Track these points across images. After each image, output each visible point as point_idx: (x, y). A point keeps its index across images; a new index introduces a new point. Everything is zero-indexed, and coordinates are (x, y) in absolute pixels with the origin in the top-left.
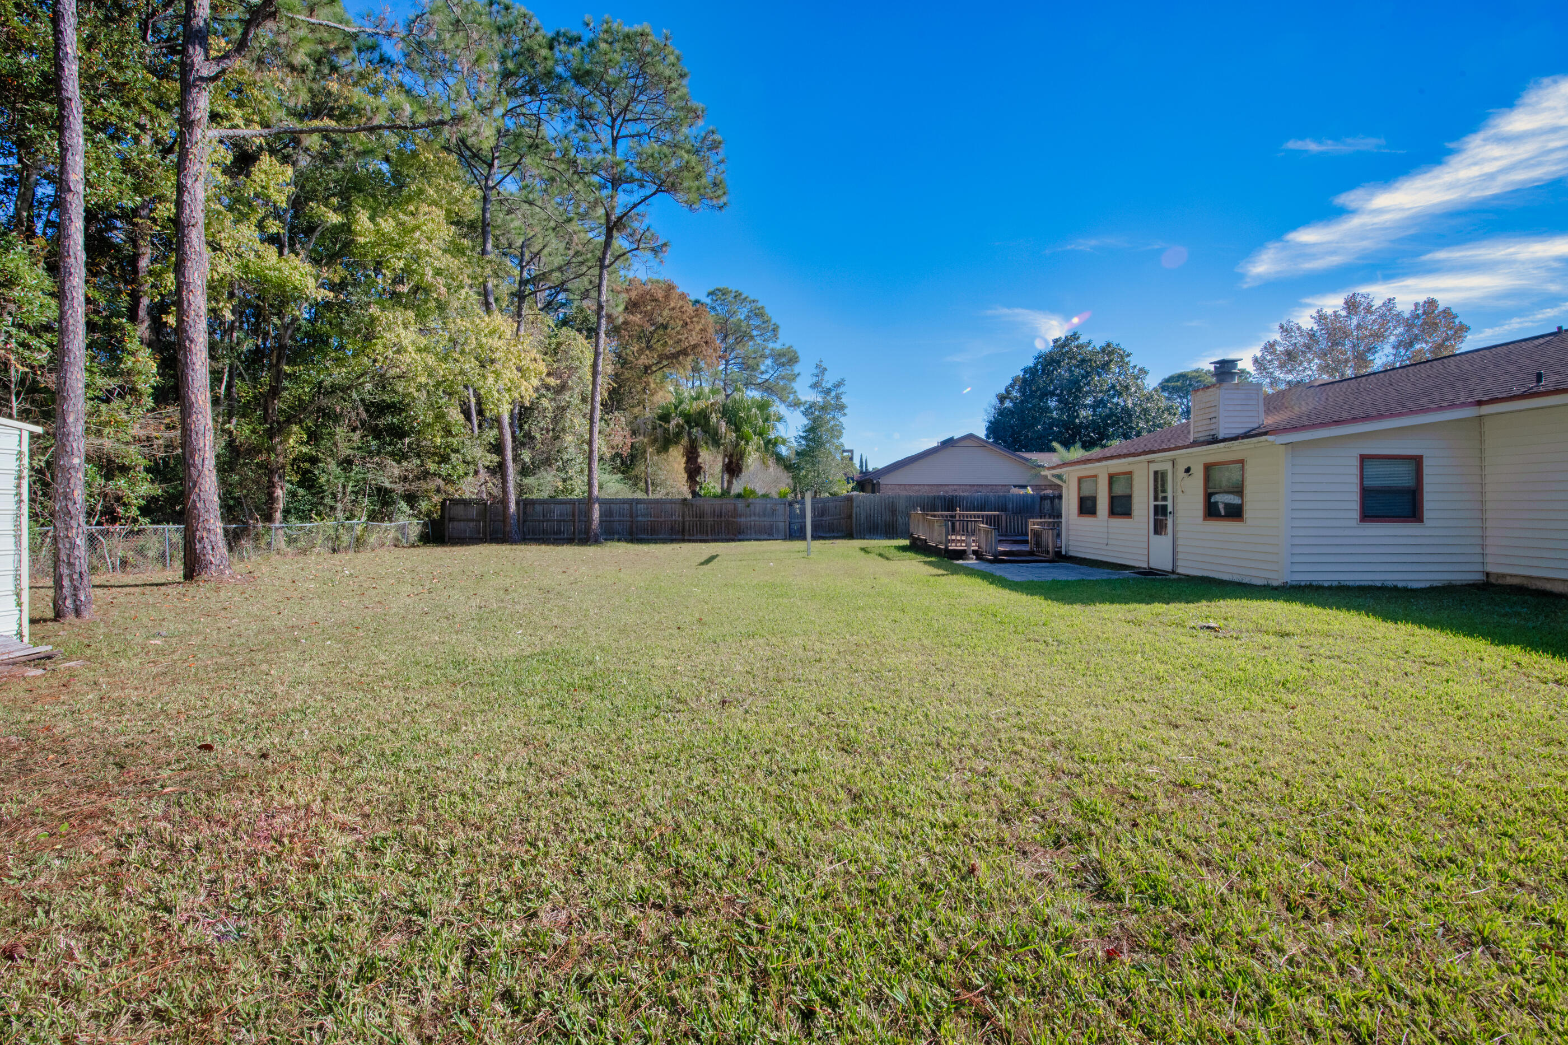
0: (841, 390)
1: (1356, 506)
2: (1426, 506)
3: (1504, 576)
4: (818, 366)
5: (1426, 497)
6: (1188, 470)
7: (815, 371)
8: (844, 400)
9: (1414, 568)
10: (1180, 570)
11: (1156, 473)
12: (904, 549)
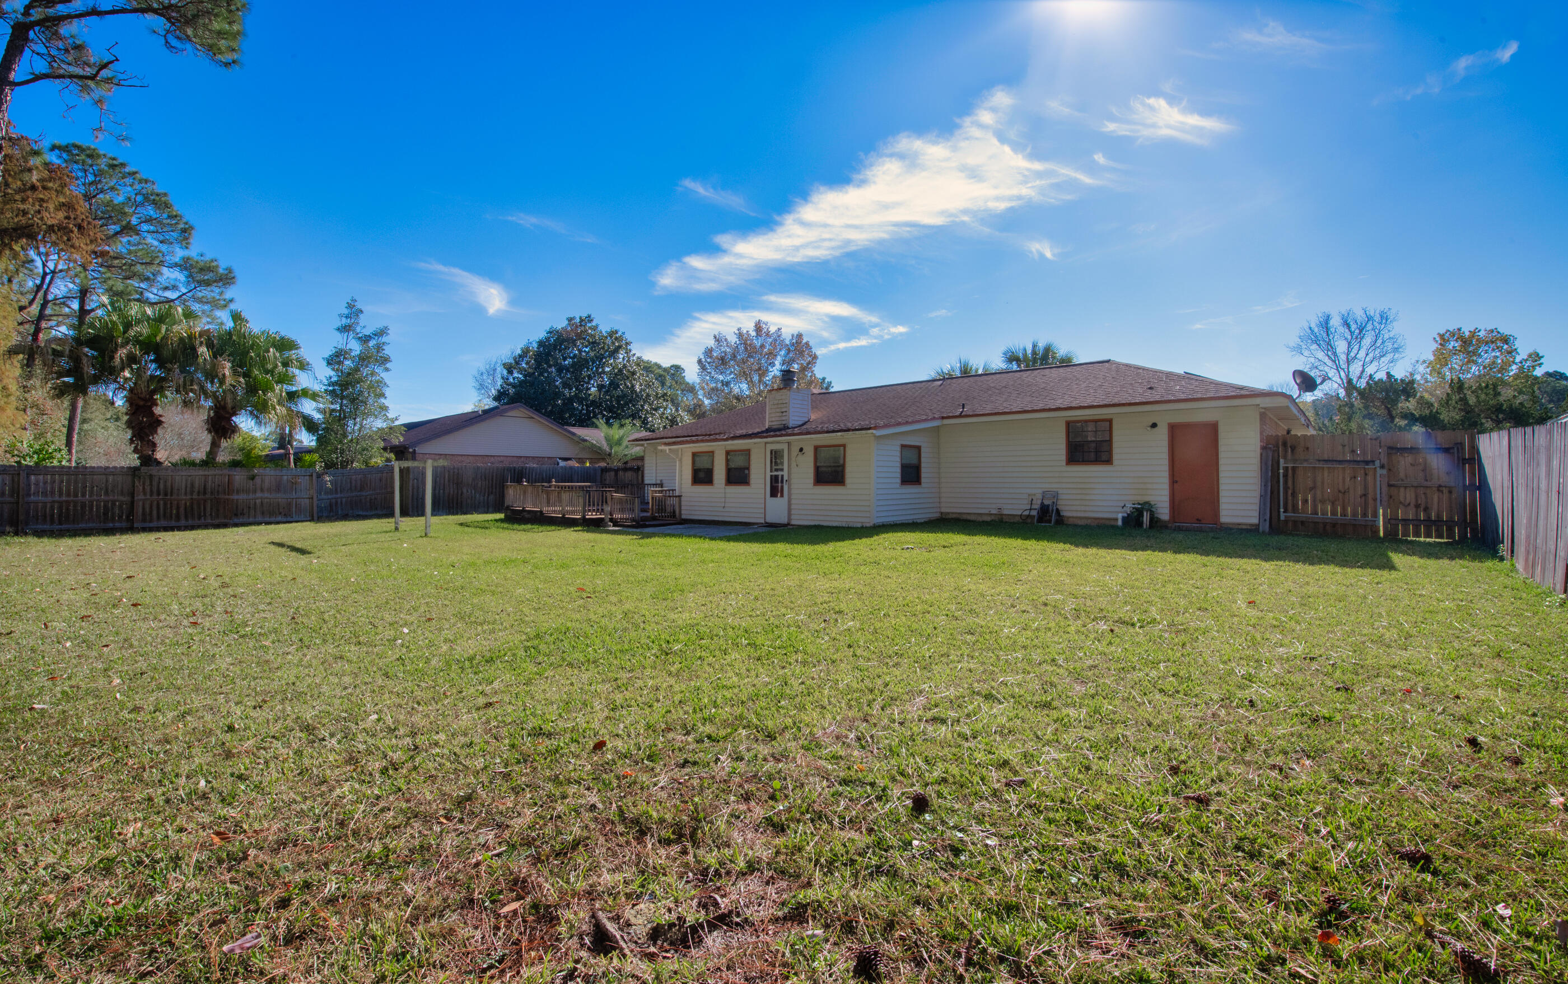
0: (384, 339)
1: (899, 475)
2: (923, 475)
3: (948, 513)
4: (350, 306)
5: (923, 470)
6: (801, 450)
7: (346, 312)
8: (388, 351)
9: (904, 512)
10: (793, 522)
11: (771, 452)
12: (501, 521)
